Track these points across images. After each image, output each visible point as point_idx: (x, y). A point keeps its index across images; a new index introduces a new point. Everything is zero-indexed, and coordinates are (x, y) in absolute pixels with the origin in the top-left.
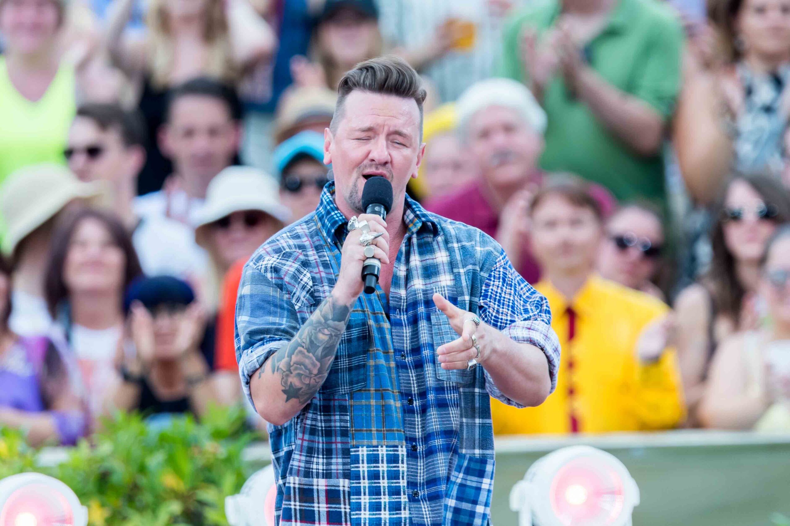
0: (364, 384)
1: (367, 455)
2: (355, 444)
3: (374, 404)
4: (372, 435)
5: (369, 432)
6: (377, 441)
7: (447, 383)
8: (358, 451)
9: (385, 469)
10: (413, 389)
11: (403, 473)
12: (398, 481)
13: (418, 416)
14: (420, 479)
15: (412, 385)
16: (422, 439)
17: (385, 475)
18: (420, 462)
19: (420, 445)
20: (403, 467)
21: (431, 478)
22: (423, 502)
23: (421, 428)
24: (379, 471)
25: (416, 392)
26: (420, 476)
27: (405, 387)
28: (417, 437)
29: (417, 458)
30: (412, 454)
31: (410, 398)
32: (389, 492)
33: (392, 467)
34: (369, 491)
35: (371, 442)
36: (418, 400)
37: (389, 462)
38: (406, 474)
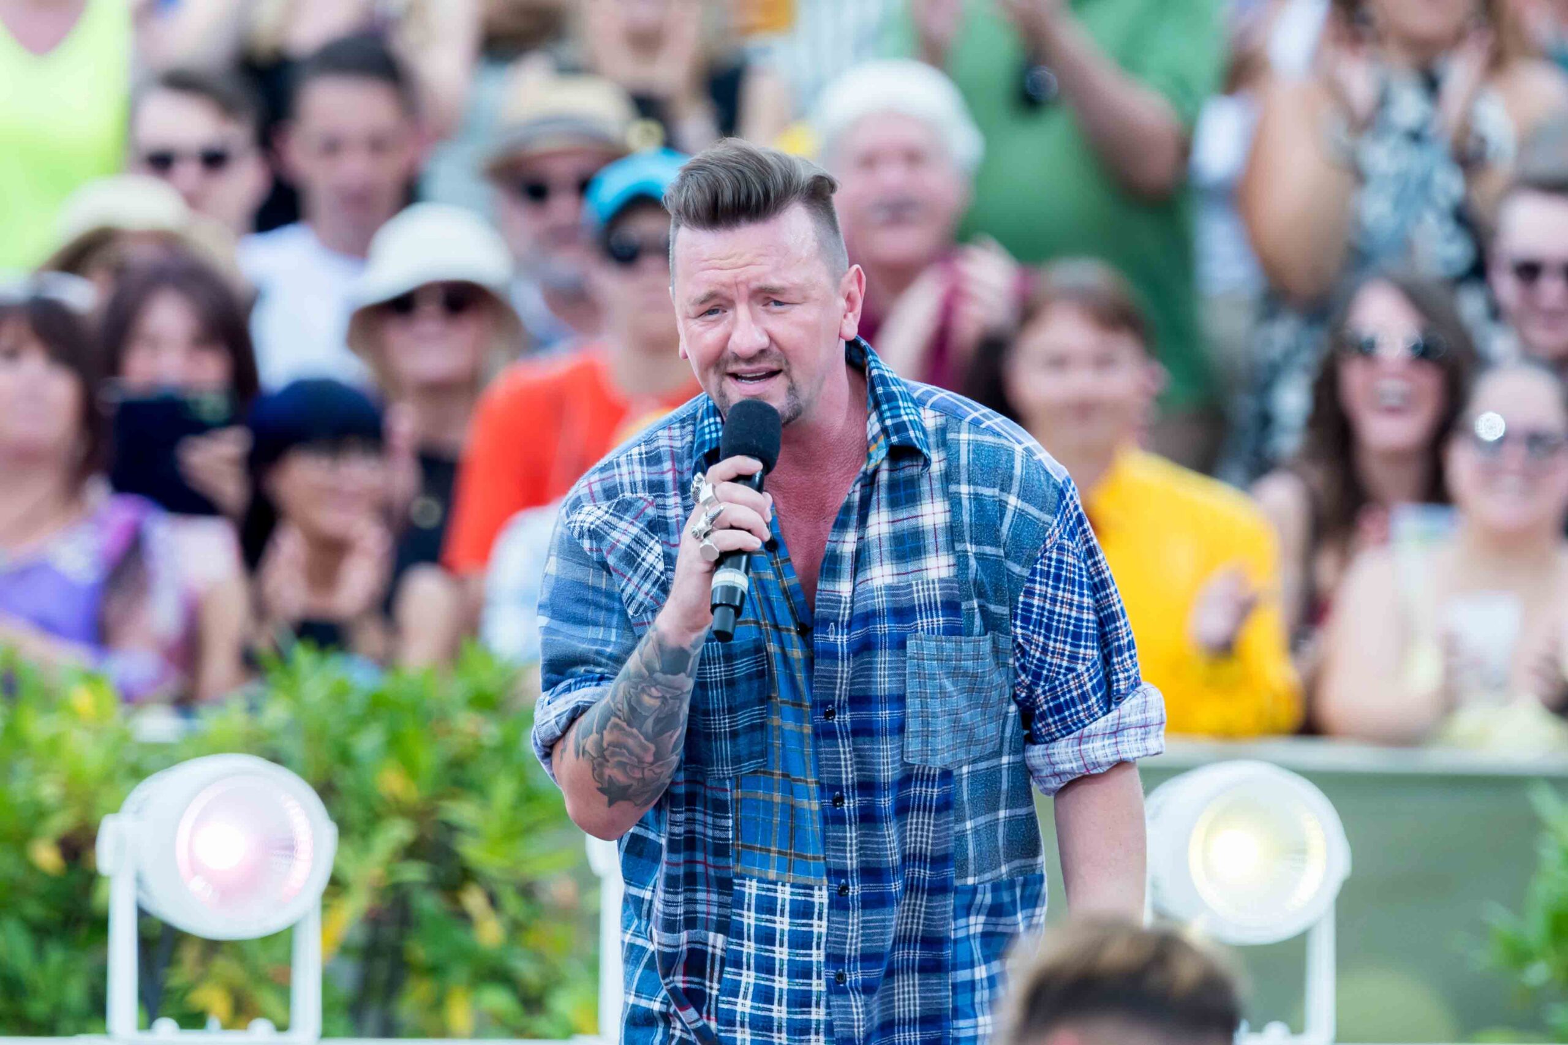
0: (763, 762)
1: (757, 896)
2: (739, 871)
3: (780, 801)
4: (769, 860)
5: (764, 853)
6: (777, 873)
8: (743, 885)
9: (786, 928)
10: (844, 776)
11: (819, 937)
12: (808, 952)
13: (851, 829)
14: (850, 949)
15: (843, 769)
16: (857, 871)
17: (786, 939)
18: (853, 919)
19: (853, 885)
20: (819, 927)
21: (873, 951)
22: (854, 994)
23: (857, 851)
24: (774, 929)
25: (850, 782)
26: (851, 944)
27: (829, 772)
28: (849, 869)
29: (848, 909)
30: (839, 902)
31: (837, 793)
32: (789, 971)
33: (799, 925)
34: (755, 963)
35: (766, 873)
36: (854, 798)
37: (794, 915)
38: (824, 939)
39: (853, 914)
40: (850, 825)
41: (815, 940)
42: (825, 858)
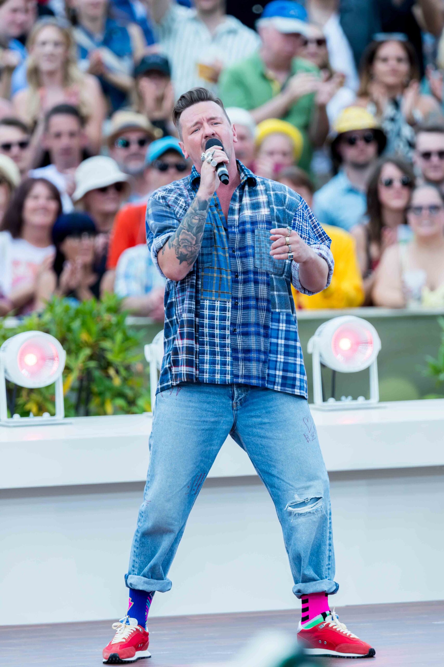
0: (211, 264)
1: (209, 305)
2: (202, 298)
3: (216, 276)
4: (212, 294)
5: (211, 292)
6: (215, 298)
7: (260, 270)
8: (204, 302)
9: (218, 314)
10: (238, 269)
11: (228, 318)
12: (225, 322)
13: (240, 285)
14: (238, 322)
15: (238, 267)
16: (242, 298)
17: (218, 318)
18: (239, 312)
19: (240, 302)
20: (228, 314)
21: (245, 323)
22: (238, 335)
23: (242, 292)
24: (215, 315)
25: (240, 271)
26: (238, 320)
27: (233, 268)
28: (239, 297)
29: (238, 309)
30: (235, 307)
31: (236, 274)
32: (219, 328)
33: (222, 314)
34: (208, 326)
35: (212, 298)
36: (242, 276)
37: (221, 310)
38: (230, 318)
39: (239, 311)
40: (240, 284)
41: (227, 318)
42: (231, 293)
